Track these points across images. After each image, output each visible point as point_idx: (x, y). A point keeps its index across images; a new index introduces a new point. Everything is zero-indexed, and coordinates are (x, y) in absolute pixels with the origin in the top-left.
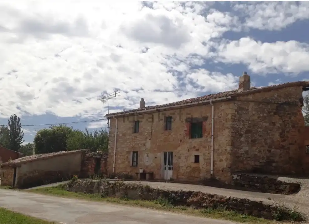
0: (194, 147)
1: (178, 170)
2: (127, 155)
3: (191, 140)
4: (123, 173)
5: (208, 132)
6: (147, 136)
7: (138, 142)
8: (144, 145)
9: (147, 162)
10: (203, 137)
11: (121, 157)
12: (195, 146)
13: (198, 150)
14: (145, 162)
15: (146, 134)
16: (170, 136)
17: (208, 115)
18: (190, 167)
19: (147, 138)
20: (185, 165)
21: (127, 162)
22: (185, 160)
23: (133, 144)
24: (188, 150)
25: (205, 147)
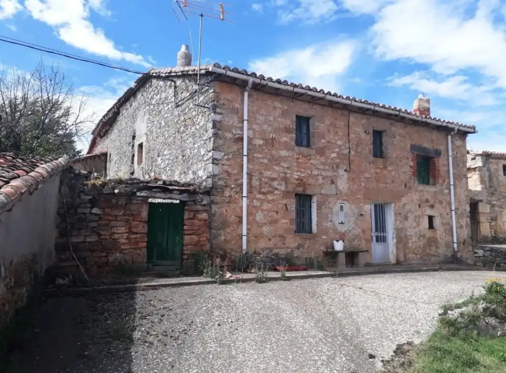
0: (427, 201)
1: (406, 244)
2: (284, 202)
3: (421, 187)
4: (275, 251)
5: (443, 178)
6: (338, 161)
7: (315, 172)
8: (333, 182)
9: (342, 223)
10: (438, 185)
11: (266, 206)
12: (429, 198)
13: (432, 206)
14: (336, 223)
15: (334, 155)
16: (386, 172)
17: (442, 148)
18: (424, 236)
19: (338, 167)
20: (416, 234)
21: (284, 221)
22: (415, 224)
23: (302, 175)
24: (420, 206)
25: (441, 203)
